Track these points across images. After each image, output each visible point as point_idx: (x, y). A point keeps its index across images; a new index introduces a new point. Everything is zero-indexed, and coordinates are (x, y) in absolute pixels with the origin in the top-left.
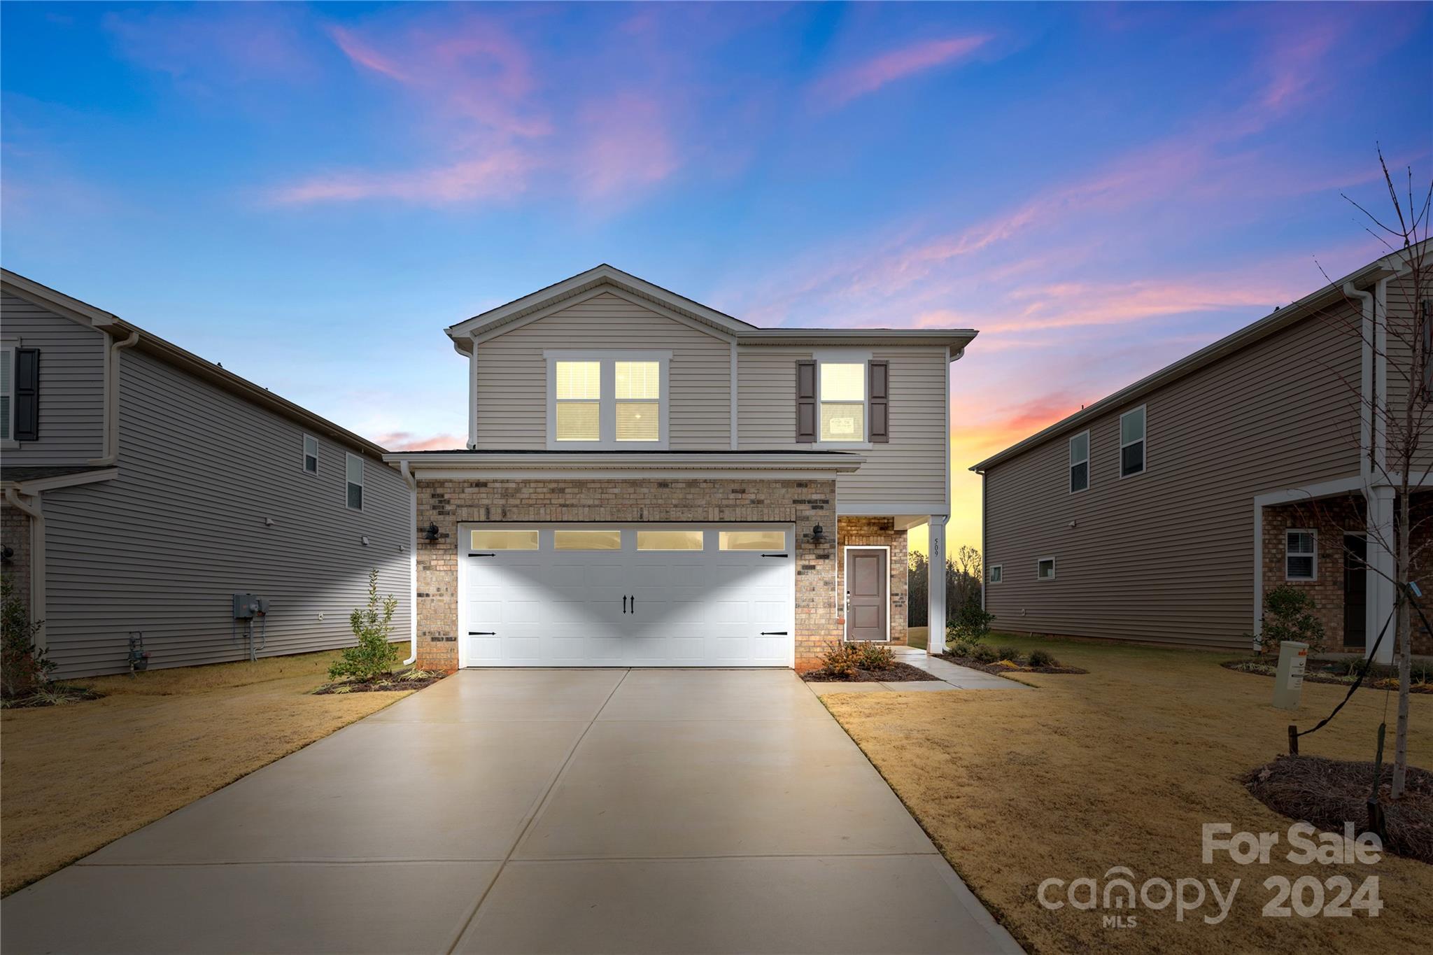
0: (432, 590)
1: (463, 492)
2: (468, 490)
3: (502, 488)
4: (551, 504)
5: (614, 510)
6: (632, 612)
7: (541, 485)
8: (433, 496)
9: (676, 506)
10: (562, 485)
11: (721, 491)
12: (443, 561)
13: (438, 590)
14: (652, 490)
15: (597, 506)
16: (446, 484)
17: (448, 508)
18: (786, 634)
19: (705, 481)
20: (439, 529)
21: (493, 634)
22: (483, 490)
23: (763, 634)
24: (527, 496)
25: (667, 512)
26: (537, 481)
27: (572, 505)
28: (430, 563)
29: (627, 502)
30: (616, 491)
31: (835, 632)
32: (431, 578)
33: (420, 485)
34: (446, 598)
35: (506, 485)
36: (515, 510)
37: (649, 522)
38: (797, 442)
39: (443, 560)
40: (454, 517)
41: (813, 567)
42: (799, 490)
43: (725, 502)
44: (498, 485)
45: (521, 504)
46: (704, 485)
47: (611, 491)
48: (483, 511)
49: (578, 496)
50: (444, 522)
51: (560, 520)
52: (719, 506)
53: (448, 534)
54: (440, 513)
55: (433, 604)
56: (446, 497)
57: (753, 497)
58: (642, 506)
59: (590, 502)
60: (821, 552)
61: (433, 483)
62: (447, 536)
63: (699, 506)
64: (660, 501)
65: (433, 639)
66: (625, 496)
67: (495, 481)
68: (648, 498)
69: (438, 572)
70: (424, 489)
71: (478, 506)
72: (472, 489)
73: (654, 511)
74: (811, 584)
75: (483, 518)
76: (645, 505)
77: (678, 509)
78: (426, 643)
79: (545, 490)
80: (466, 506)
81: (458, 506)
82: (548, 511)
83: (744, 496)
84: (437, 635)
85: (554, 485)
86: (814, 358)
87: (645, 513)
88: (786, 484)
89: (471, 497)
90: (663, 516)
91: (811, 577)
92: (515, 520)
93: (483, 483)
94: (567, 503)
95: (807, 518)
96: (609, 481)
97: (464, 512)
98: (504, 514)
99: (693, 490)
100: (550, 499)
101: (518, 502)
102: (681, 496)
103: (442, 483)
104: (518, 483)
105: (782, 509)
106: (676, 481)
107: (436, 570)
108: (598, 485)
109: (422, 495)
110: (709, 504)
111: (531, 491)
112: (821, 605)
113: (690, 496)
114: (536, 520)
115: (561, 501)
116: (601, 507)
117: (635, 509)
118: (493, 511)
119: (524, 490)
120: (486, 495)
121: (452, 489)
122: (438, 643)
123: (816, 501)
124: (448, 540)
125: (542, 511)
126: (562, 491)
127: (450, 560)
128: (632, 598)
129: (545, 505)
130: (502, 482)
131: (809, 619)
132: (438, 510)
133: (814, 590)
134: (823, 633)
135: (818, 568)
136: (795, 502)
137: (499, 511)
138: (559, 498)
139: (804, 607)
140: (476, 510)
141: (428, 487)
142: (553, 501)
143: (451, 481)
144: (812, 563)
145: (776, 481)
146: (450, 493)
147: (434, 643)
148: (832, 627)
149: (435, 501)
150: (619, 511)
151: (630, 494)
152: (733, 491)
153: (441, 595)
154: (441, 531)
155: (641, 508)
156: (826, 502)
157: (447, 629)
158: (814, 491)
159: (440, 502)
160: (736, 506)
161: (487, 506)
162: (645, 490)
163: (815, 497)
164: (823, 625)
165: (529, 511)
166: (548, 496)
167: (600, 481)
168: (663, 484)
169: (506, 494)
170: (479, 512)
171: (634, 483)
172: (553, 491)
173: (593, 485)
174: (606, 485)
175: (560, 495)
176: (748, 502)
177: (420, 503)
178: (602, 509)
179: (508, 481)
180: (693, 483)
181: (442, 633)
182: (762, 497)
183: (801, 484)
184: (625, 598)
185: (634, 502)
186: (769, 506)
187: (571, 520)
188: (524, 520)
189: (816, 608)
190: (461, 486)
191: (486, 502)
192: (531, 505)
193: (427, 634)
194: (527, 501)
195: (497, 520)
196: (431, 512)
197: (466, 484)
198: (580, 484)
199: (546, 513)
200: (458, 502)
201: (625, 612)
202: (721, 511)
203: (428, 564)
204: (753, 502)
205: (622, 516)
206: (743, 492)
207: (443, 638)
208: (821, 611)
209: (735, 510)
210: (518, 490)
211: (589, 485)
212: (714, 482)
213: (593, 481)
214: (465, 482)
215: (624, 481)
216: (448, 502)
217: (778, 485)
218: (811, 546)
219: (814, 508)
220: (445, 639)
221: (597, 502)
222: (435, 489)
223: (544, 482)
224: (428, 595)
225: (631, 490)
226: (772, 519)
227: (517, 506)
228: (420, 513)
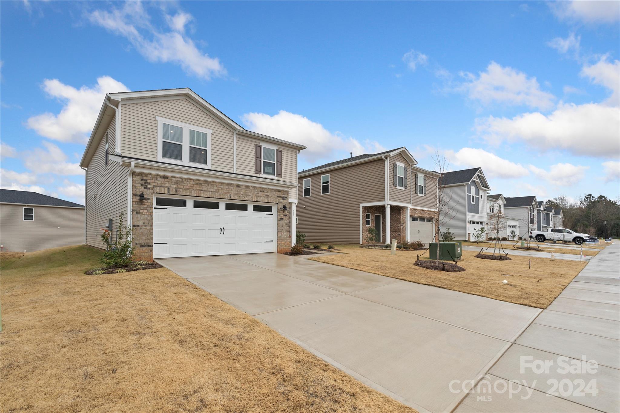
0: (141, 223)
1: (157, 180)
2: (159, 179)
3: (175, 180)
4: (196, 189)
5: (221, 194)
6: (224, 234)
7: (192, 181)
8: (142, 180)
9: (242, 195)
10: (201, 182)
11: (256, 191)
12: (146, 211)
13: (144, 223)
14: (234, 188)
15: (215, 192)
16: (148, 175)
17: (149, 186)
18: (273, 241)
19: (252, 187)
20: (145, 195)
21: (166, 243)
22: (166, 180)
23: (266, 241)
24: (186, 185)
25: (239, 196)
26: (190, 179)
27: (205, 191)
28: (140, 211)
29: (225, 191)
30: (222, 187)
31: (288, 240)
32: (140, 218)
33: (134, 174)
34: (148, 227)
35: (177, 179)
36: (181, 190)
37: (233, 200)
38: (255, 173)
39: (146, 210)
40: (153, 191)
41: (283, 219)
42: (279, 193)
43: (258, 195)
44: (173, 179)
45: (183, 188)
46: (251, 188)
47: (219, 186)
48: (166, 189)
49: (207, 187)
50: (147, 193)
51: (200, 196)
52: (256, 196)
53: (149, 198)
54: (145, 188)
55: (141, 230)
56: (148, 181)
57: (266, 194)
58: (231, 193)
59: (212, 190)
60: (285, 214)
61: (142, 174)
62: (149, 199)
63: (250, 195)
64: (237, 192)
65: (141, 246)
66: (225, 189)
67: (172, 177)
68: (233, 191)
69: (144, 215)
70: (137, 176)
71: (164, 187)
72: (161, 179)
73: (235, 196)
74: (282, 224)
75: (166, 192)
76: (232, 193)
77: (243, 196)
78: (137, 248)
79: (194, 183)
80: (158, 186)
81: (154, 186)
82: (195, 192)
83: (264, 193)
84: (143, 244)
85: (198, 182)
86: (261, 144)
87: (232, 196)
88: (276, 190)
89: (161, 183)
90: (238, 198)
91: (282, 222)
92: (181, 194)
93: (167, 177)
94: (203, 189)
95: (281, 203)
96: (219, 183)
97: (157, 189)
98: (176, 191)
99: (248, 189)
100: (196, 187)
101: (182, 187)
102: (244, 191)
103: (146, 175)
104: (182, 179)
105: (275, 199)
106: (242, 185)
107: (143, 214)
108: (215, 184)
109: (136, 179)
110: (253, 195)
111: (188, 183)
112: (285, 231)
113: (247, 192)
114: (190, 195)
115: (200, 188)
116: (216, 192)
117: (228, 194)
118: (171, 189)
119: (185, 182)
120: (167, 182)
121: (151, 178)
122: (144, 248)
123: (283, 197)
124: (149, 201)
125: (193, 192)
126: (201, 184)
127: (150, 210)
128: (224, 228)
129: (194, 189)
130: (175, 177)
131: (282, 236)
132: (144, 187)
133: (283, 226)
134: (285, 240)
135: (284, 219)
136: (278, 197)
137: (174, 190)
138: (199, 187)
139: (280, 232)
140: (163, 188)
141: (139, 175)
142: (197, 188)
143: (151, 174)
144: (283, 217)
145: (273, 189)
146: (150, 180)
147: (142, 248)
148: (288, 238)
149: (143, 182)
150: (223, 194)
151: (226, 188)
152: (260, 191)
153: (145, 226)
154: (145, 196)
155: (231, 194)
156: (286, 198)
157: (149, 241)
158: (283, 193)
159: (145, 183)
160: (261, 196)
161: (168, 187)
162: (232, 188)
163: (283, 196)
164: (285, 238)
165: (187, 191)
166: (195, 186)
167: (216, 182)
168: (238, 186)
169: (177, 183)
170: (165, 189)
171: (228, 184)
172: (197, 184)
173: (213, 183)
174: (217, 184)
175: (200, 186)
176: (264, 195)
177: (134, 182)
178: (216, 193)
179: (178, 178)
180: (248, 187)
181: (146, 243)
182: (269, 194)
183: (280, 191)
184: (221, 228)
185: (228, 192)
186: (271, 198)
187: (204, 196)
188: (185, 195)
189: (283, 232)
190: (156, 177)
191: (167, 185)
192: (188, 189)
193: (138, 244)
194: (186, 187)
195: (173, 194)
196: (140, 187)
197: (158, 176)
198: (208, 182)
199: (194, 193)
200: (155, 184)
201: (221, 234)
202: (257, 198)
203: (139, 212)
204: (266, 195)
205: (224, 197)
206: (263, 192)
207: (146, 246)
208: (285, 233)
209: (261, 198)
210: (182, 182)
211: (211, 183)
212: (254, 187)
213: (213, 182)
214: (157, 175)
215: (225, 183)
216: (149, 183)
217: (273, 191)
218: (282, 212)
219: (283, 199)
220: (147, 246)
221: (214, 190)
222: (142, 177)
224: (138, 226)
225: (227, 187)
226: (272, 202)
227: (182, 189)
228: (134, 187)
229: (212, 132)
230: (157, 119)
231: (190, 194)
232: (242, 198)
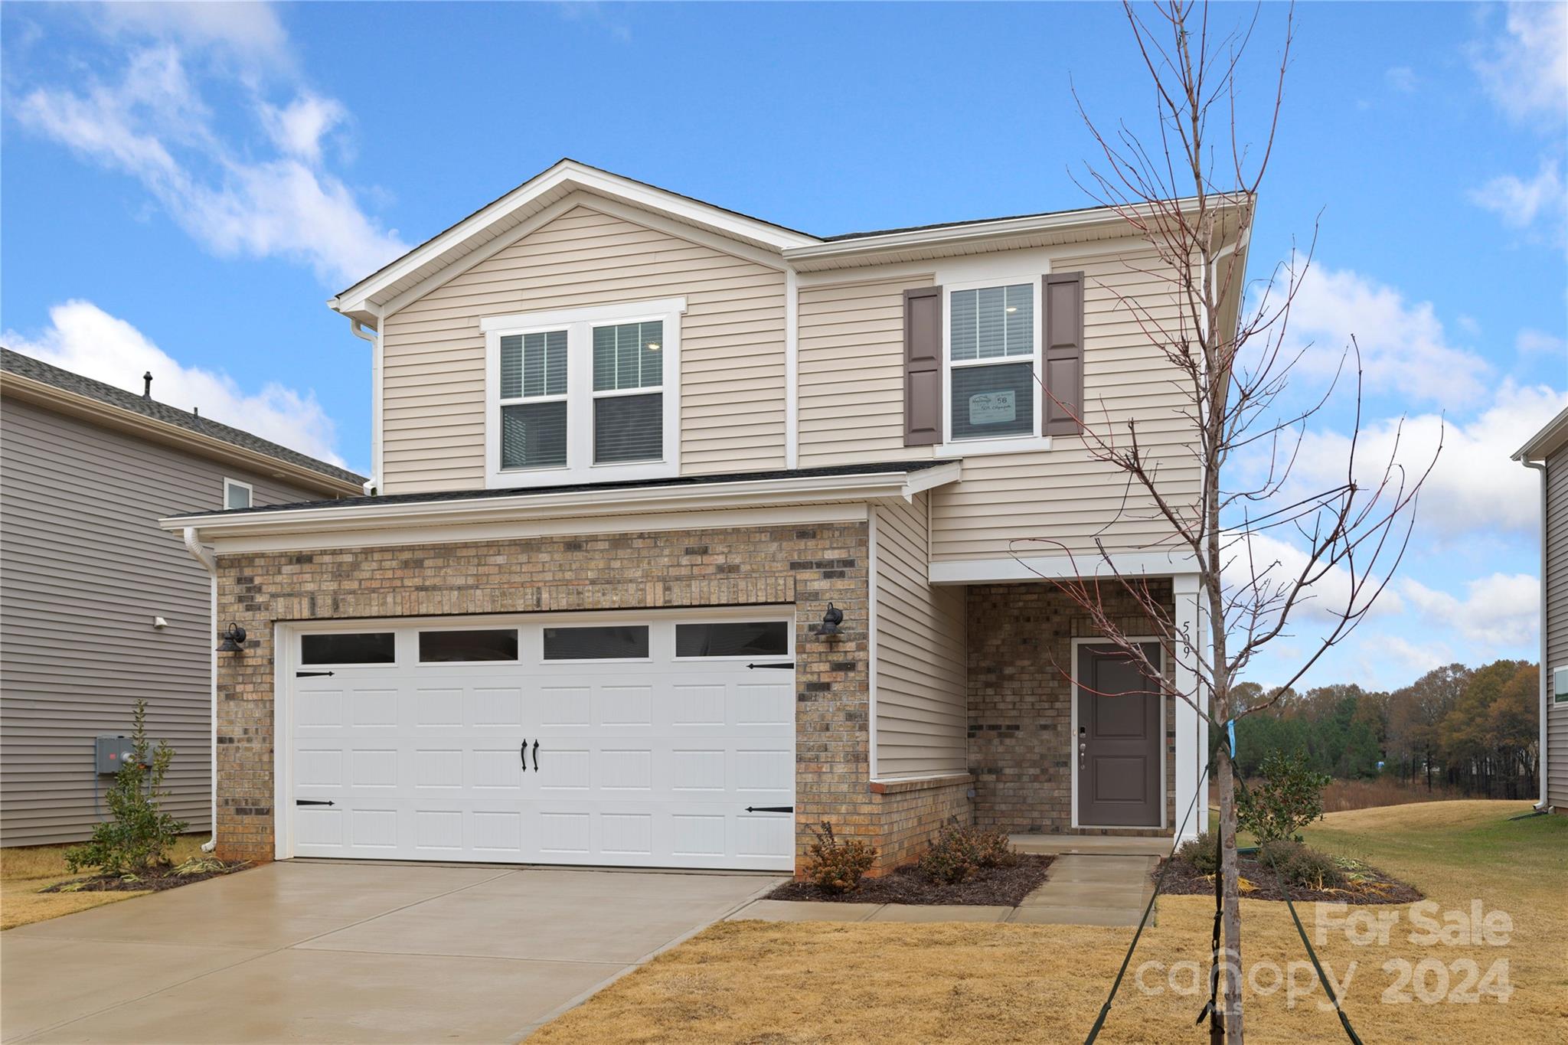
0: (237, 732)
1: (280, 573)
2: (287, 569)
3: (333, 563)
4: (403, 587)
5: (497, 593)
6: (536, 768)
7: (389, 556)
8: (239, 581)
9: (593, 582)
10: (419, 555)
11: (666, 552)
12: (251, 686)
13: (246, 731)
14: (557, 556)
15: (471, 587)
16: (257, 560)
17: (260, 599)
19: (641, 536)
20: (247, 633)
21: (330, 803)
22: (307, 567)
23: (750, 809)
24: (368, 575)
25: (579, 593)
26: (383, 550)
27: (434, 588)
28: (235, 688)
29: (517, 579)
30: (500, 560)
31: (866, 809)
32: (236, 713)
33: (221, 563)
34: (256, 745)
35: (339, 558)
36: (350, 598)
37: (550, 611)
38: (906, 447)
39: (251, 683)
40: (267, 613)
41: (826, 687)
42: (802, 544)
43: (673, 572)
44: (327, 559)
45: (360, 589)
46: (638, 544)
47: (492, 560)
48: (305, 602)
49: (442, 573)
50: (254, 623)
51: (416, 613)
52: (664, 580)
53: (259, 642)
54: (248, 608)
55: (238, 755)
56: (257, 581)
57: (720, 560)
58: (540, 584)
59: (461, 581)
60: (839, 658)
61: (239, 560)
62: (256, 644)
63: (631, 581)
64: (568, 575)
65: (240, 811)
66: (514, 568)
67: (323, 553)
68: (549, 571)
69: (245, 703)
70: (227, 570)
71: (299, 595)
72: (291, 567)
73: (558, 593)
74: (823, 717)
75: (306, 614)
76: (545, 582)
77: (597, 588)
78: (229, 818)
79: (394, 564)
80: (284, 595)
81: (274, 596)
82: (399, 600)
83: (706, 559)
84: (243, 805)
85: (407, 555)
86: (937, 283)
87: (545, 596)
88: (778, 533)
89: (290, 581)
90: (573, 601)
91: (823, 704)
92: (351, 614)
93: (307, 556)
94: (427, 583)
95: (815, 596)
96: (490, 544)
97: (279, 606)
98: (336, 606)
99: (621, 553)
100: (402, 579)
101: (355, 585)
102: (601, 565)
103: (250, 559)
104: (355, 554)
105: (771, 581)
106: (594, 538)
107: (243, 700)
108: (472, 552)
109: (224, 579)
110: (647, 575)
111: (375, 565)
112: (840, 757)
113: (616, 564)
114: (383, 613)
115: (418, 582)
116: (477, 588)
117: (529, 591)
118: (320, 601)
119: (365, 566)
120: (310, 575)
121: (265, 569)
122: (245, 817)
123: (831, 563)
124: (259, 651)
125: (390, 599)
126: (419, 564)
127: (261, 683)
128: (536, 745)
129: (394, 589)
130: (334, 552)
131: (819, 783)
132: (245, 604)
133: (827, 729)
134: (844, 809)
135: (835, 687)
136: (794, 566)
137: (329, 601)
138: (414, 577)
139: (810, 760)
140: (296, 601)
141: (231, 567)
142: (408, 583)
143: (262, 555)
144: (825, 679)
145: (761, 530)
146: (262, 575)
147: (240, 817)
148: (860, 798)
149: (239, 589)
150: (503, 594)
151: (521, 564)
152: (689, 552)
153: (249, 740)
154: (250, 636)
155: (539, 588)
156: (850, 563)
157: (257, 795)
158: (827, 543)
159: (249, 590)
160: (691, 577)
161: (313, 593)
162: (544, 557)
163: (830, 555)
164: (845, 794)
165: (370, 599)
166: (399, 573)
167: (476, 545)
168: (573, 545)
169: (340, 573)
170: (300, 603)
171: (528, 546)
172: (406, 564)
173: (465, 552)
174: (484, 551)
175: (416, 570)
176: (711, 570)
177: (221, 593)
178: (479, 592)
179: (341, 552)
180: (620, 541)
181: (250, 801)
182: (737, 560)
183: (804, 533)
184: (525, 744)
185: (526, 578)
186: (748, 576)
187: (432, 612)
188: (363, 615)
189: (832, 762)
190: (277, 561)
191: (310, 587)
192: (374, 590)
193: (230, 803)
194: (367, 584)
195: (326, 616)
196: (236, 607)
197: (283, 559)
198: (445, 551)
199: (395, 603)
200: (272, 589)
201: (524, 768)
202: (667, 589)
203: (232, 692)
204: (721, 569)
205: (508, 604)
206: (704, 551)
207: (251, 810)
208: (841, 769)
209: (689, 586)
210: (355, 566)
211: (459, 553)
212: (655, 536)
213: (466, 545)
214: (282, 556)
215: (514, 543)
216: (259, 589)
217: (764, 537)
218: (822, 648)
219: (828, 576)
220: (254, 811)
221: (471, 581)
222: (241, 569)
223: (393, 551)
224: (231, 740)
225: (523, 558)
226: (753, 600)
227: (353, 592)
228: (222, 608)
229: (683, 308)
230: (483, 329)
231: (379, 611)
232: (590, 597)
